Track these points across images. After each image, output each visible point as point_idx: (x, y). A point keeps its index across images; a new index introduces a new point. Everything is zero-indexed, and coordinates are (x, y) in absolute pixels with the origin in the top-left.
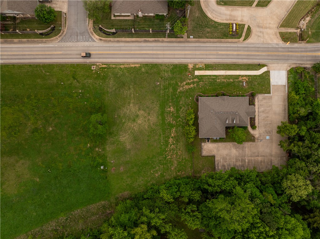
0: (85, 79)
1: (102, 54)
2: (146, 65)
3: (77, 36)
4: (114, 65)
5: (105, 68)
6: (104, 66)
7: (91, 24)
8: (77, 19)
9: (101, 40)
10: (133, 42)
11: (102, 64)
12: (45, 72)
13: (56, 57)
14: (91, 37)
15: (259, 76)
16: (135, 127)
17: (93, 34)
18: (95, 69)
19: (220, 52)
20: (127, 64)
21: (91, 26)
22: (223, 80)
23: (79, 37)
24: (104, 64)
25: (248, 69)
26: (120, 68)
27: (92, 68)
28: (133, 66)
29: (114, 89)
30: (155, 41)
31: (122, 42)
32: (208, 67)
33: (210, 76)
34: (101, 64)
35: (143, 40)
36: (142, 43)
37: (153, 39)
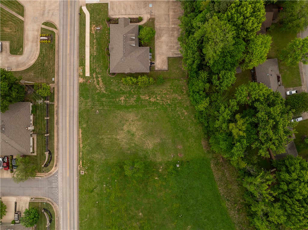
0: (93, 181)
1: (70, 164)
2: (80, 122)
3: (53, 188)
4: (80, 153)
5: (83, 162)
6: (81, 163)
7: (41, 174)
8: (36, 187)
9: (56, 166)
10: (58, 135)
11: (79, 164)
12: (86, 218)
13: (72, 208)
14: (53, 175)
15: (91, 14)
16: (139, 134)
17: (51, 173)
18: (83, 172)
19: (68, 52)
20: (79, 141)
21: (43, 175)
22: (95, 49)
23: (54, 186)
24: (79, 162)
25: (84, 25)
26: (82, 147)
27: (83, 174)
28: (81, 135)
29: (103, 154)
30: (57, 114)
31: (58, 146)
32: (82, 63)
33: (90, 61)
34: (79, 166)
35: (56, 126)
36: (59, 126)
37: (55, 116)
